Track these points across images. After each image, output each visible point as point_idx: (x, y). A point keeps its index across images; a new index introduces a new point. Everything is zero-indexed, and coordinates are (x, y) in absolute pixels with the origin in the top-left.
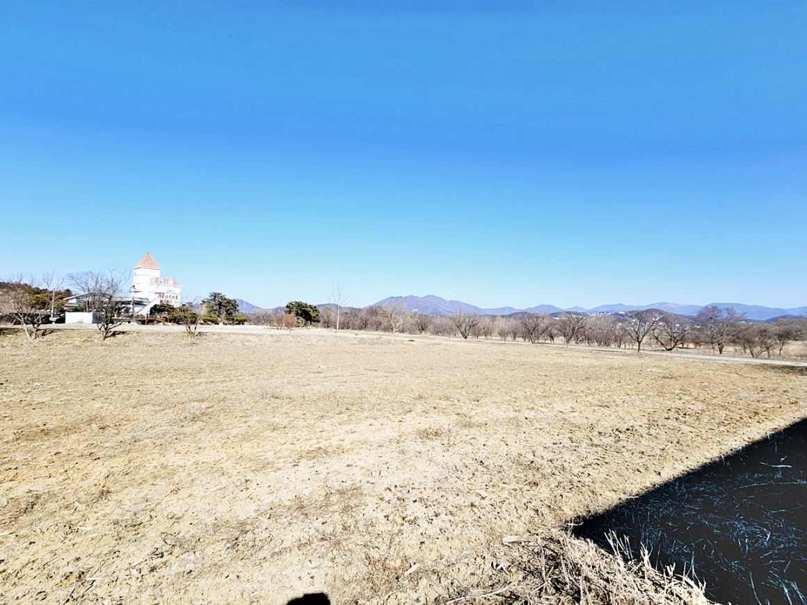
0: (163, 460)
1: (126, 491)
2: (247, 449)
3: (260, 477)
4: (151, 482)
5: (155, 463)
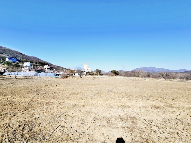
0: (92, 102)
1: (87, 106)
2: (107, 102)
3: (110, 109)
4: (91, 105)
5: (91, 102)
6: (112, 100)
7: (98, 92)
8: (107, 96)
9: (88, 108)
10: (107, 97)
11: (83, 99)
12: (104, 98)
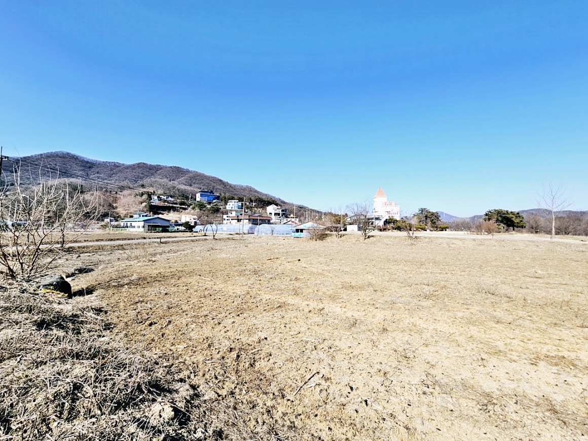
6: (500, 327)
7: (432, 289)
8: (475, 309)
9: (398, 339)
10: (471, 311)
11: (378, 306)
12: (460, 314)
